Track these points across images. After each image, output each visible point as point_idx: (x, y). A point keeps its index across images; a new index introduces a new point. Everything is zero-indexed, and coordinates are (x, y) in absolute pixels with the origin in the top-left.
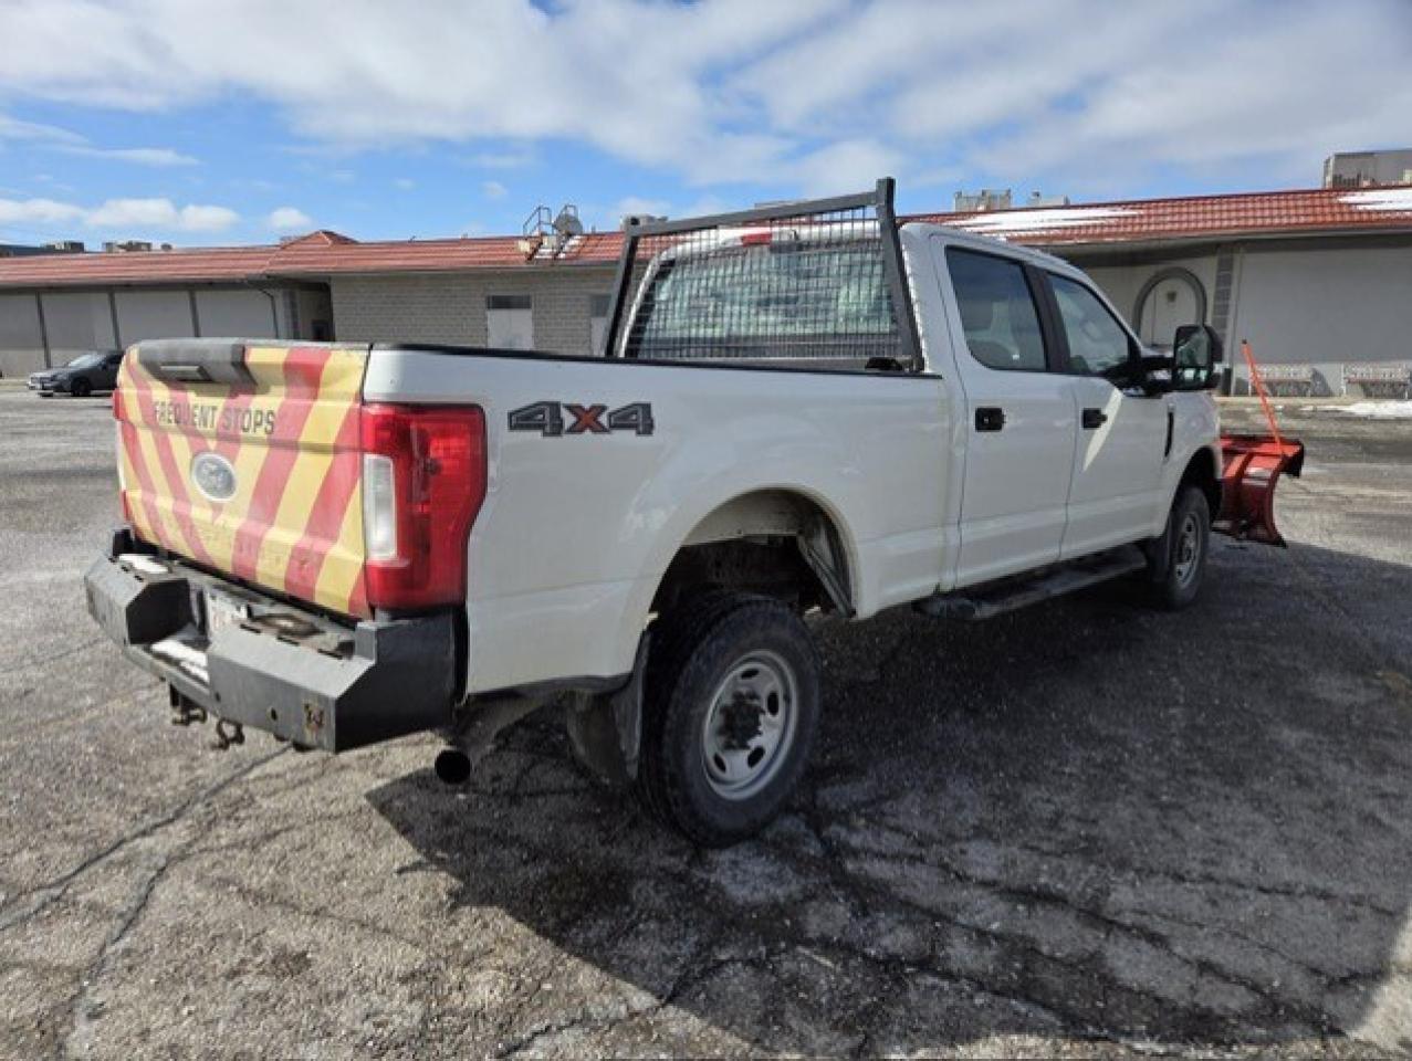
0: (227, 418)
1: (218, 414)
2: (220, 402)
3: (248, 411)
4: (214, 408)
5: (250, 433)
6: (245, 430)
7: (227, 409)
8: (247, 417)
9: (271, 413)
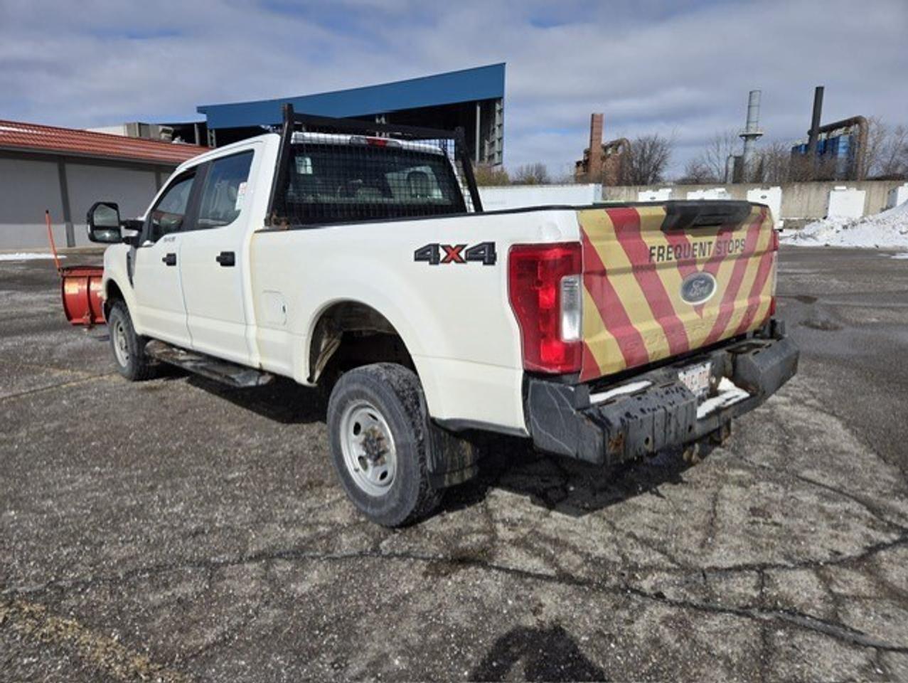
0: (719, 248)
1: (713, 246)
2: (714, 239)
3: (731, 241)
4: (710, 243)
5: (733, 253)
6: (730, 252)
7: (719, 242)
8: (731, 245)
9: (743, 240)
